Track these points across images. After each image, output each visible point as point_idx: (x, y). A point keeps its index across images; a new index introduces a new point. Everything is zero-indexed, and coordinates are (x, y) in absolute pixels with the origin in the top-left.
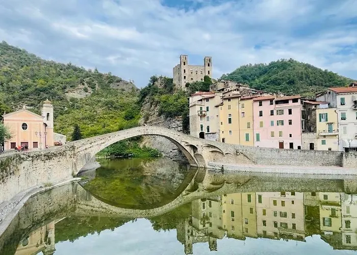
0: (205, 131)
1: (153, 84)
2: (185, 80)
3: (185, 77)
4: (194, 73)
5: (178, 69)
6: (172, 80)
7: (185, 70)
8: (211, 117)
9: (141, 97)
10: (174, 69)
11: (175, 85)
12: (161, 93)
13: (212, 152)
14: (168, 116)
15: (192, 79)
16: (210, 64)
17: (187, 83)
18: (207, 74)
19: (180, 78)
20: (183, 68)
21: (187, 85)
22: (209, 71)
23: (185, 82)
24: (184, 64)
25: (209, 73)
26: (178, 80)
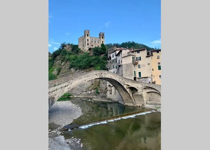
0: (138, 76)
1: (63, 48)
2: (88, 46)
3: (88, 44)
4: (94, 42)
5: (82, 39)
6: (77, 46)
7: (88, 39)
8: (143, 65)
9: (53, 57)
10: (79, 39)
11: (80, 49)
12: (70, 54)
13: (148, 93)
14: (77, 69)
15: (92, 46)
16: (104, 37)
17: (89, 48)
18: (102, 43)
19: (85, 45)
20: (87, 38)
21: (90, 49)
22: (103, 41)
23: (88, 47)
24: (88, 36)
25: (103, 43)
26: (82, 46)
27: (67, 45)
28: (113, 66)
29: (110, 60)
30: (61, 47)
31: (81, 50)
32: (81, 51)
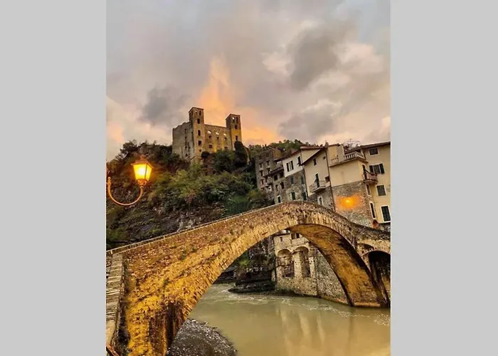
1: (129, 155)
2: (200, 148)
3: (200, 143)
4: (214, 138)
5: (184, 130)
6: (170, 149)
7: (199, 131)
10: (174, 130)
15: (211, 147)
16: (238, 126)
17: (203, 153)
18: (234, 140)
19: (191, 145)
20: (196, 127)
21: (205, 156)
22: (237, 137)
23: (200, 151)
24: (199, 122)
25: (237, 139)
26: (184, 148)
27: (140, 147)
28: (293, 194)
29: (278, 177)
30: (123, 152)
31: (181, 157)
32: (180, 161)
